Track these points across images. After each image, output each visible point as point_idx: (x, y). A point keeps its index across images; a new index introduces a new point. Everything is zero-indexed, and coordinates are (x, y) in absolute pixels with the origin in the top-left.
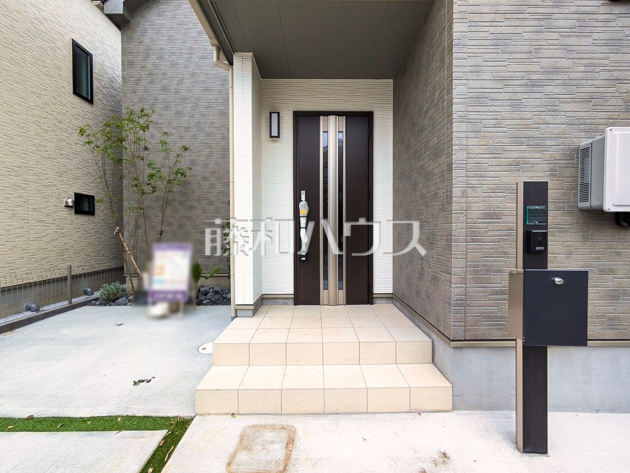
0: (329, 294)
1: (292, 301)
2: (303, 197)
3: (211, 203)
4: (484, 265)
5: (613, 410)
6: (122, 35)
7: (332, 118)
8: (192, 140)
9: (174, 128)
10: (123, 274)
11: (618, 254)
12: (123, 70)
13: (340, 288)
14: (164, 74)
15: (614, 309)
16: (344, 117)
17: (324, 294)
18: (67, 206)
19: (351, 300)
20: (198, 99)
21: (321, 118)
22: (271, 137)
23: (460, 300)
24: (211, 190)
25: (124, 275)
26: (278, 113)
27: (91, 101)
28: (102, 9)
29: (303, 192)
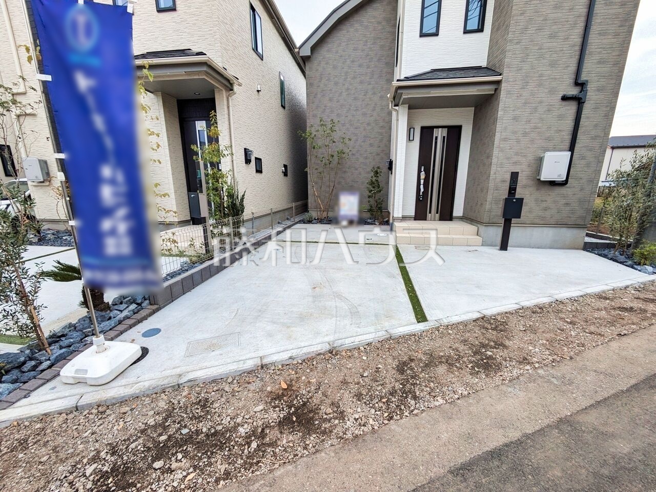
0: (431, 216)
1: (413, 219)
2: (422, 170)
5: (538, 248)
7: (440, 129)
10: (308, 209)
11: (549, 195)
13: (437, 213)
14: (331, 90)
15: (544, 214)
16: (447, 129)
17: (429, 216)
18: (282, 172)
19: (442, 218)
20: (350, 105)
21: (435, 129)
22: (409, 140)
26: (414, 128)
27: (284, 108)
29: (423, 167)
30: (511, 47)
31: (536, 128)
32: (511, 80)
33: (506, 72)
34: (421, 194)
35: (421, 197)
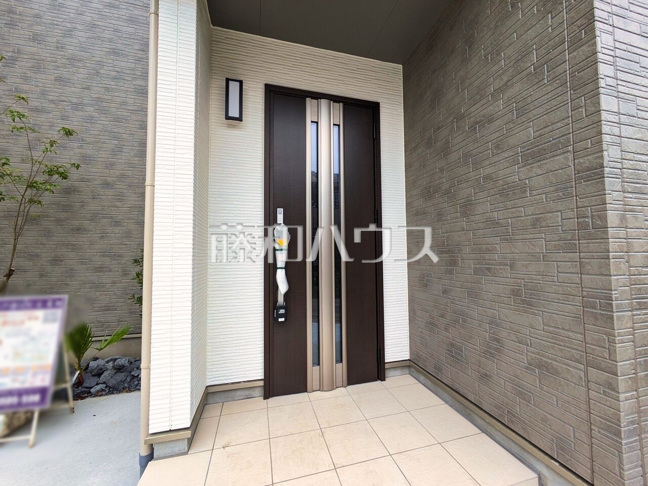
0: (321, 371)
2: (280, 218)
7: (324, 103)
8: (86, 124)
13: (339, 361)
16: (341, 104)
19: (355, 377)
20: (100, 63)
21: (308, 100)
22: (228, 118)
23: (632, 423)
26: (241, 82)
29: (280, 211)
34: (281, 300)
35: (282, 311)
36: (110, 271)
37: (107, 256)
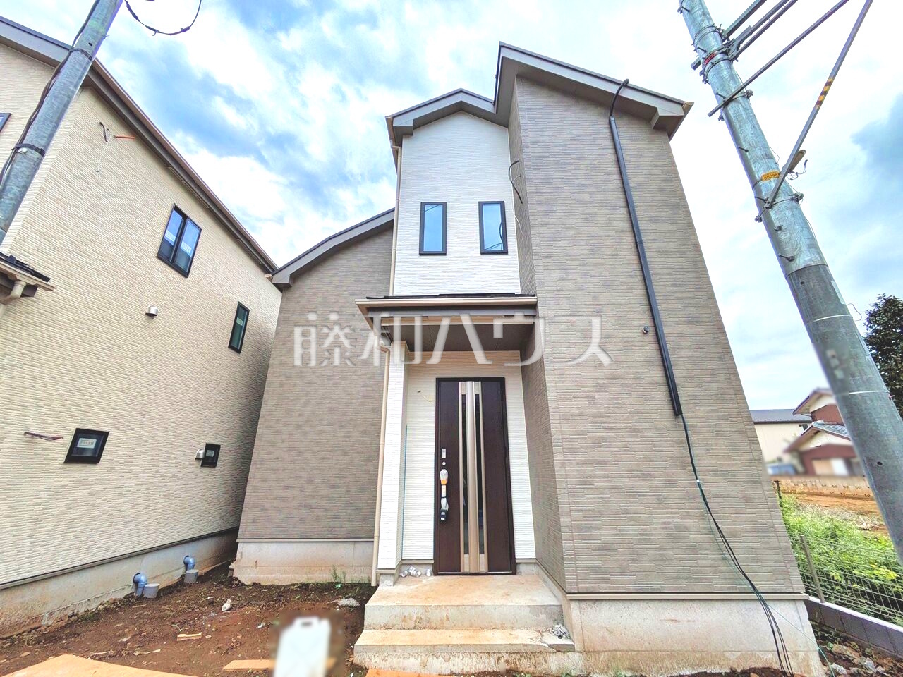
0: (470, 561)
2: (444, 455)
3: (345, 454)
4: (586, 524)
6: (283, 297)
7: (468, 383)
9: (318, 377)
10: (237, 538)
12: (278, 326)
13: (482, 552)
15: (696, 563)
16: (480, 382)
17: (465, 559)
18: (196, 459)
21: (460, 383)
23: (571, 555)
24: (347, 439)
25: (237, 541)
27: (239, 351)
28: (271, 279)
29: (444, 450)
30: (540, 261)
31: (614, 377)
32: (552, 303)
33: (539, 291)
35: (443, 513)
36: (339, 488)
37: (338, 477)
